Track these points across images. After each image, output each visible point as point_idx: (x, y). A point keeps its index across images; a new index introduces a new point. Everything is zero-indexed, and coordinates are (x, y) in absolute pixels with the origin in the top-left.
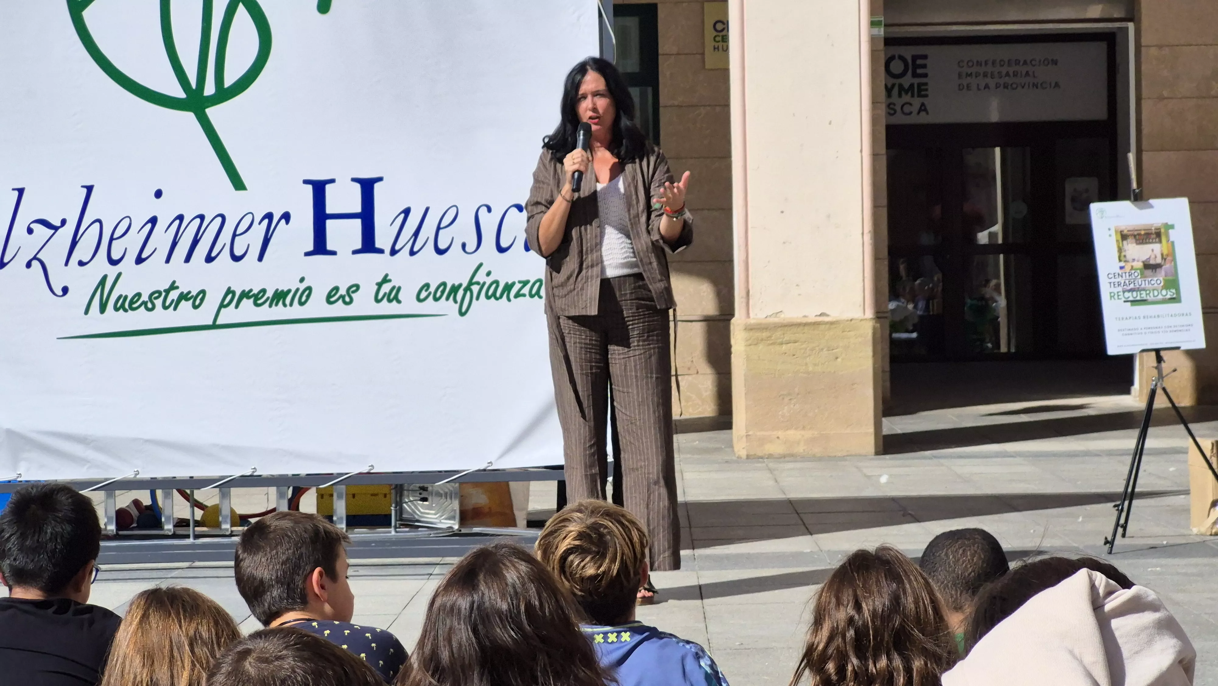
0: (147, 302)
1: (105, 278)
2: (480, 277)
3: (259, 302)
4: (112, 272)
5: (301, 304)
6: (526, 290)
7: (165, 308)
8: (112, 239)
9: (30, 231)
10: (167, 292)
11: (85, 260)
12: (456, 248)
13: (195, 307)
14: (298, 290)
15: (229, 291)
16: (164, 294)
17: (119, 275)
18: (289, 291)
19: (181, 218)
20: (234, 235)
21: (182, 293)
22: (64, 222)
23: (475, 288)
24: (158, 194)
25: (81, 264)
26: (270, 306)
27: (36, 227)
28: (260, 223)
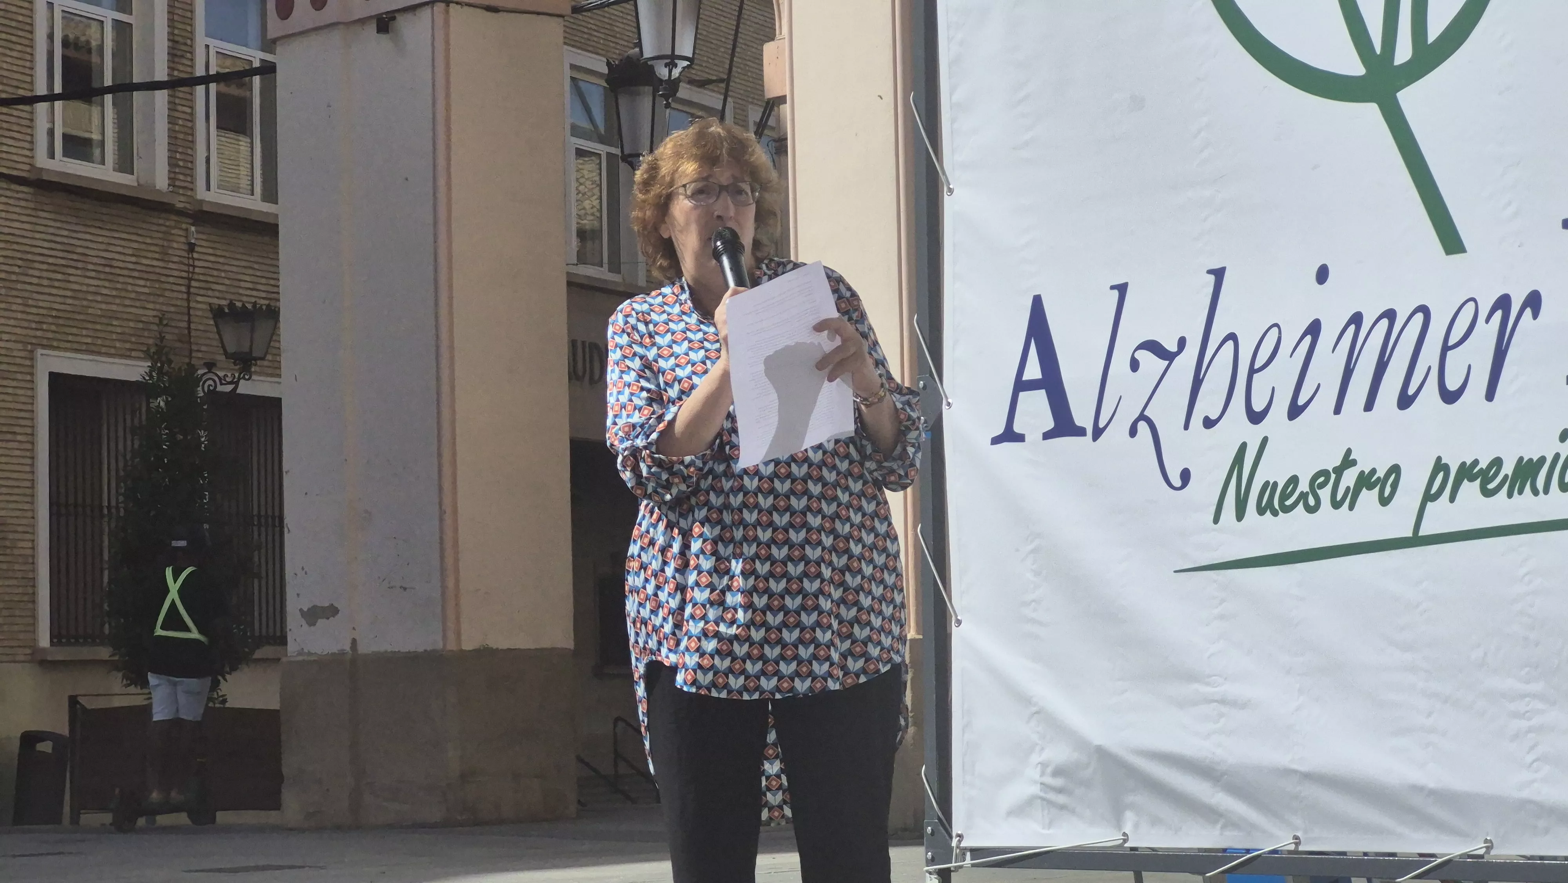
0: (1307, 493)
1: (1243, 447)
3: (1491, 486)
4: (1253, 434)
7: (1336, 505)
8: (1252, 371)
9: (1135, 365)
10: (1339, 471)
11: (1213, 417)
13: (1384, 501)
14: (1557, 456)
15: (1440, 466)
16: (1333, 476)
17: (1265, 440)
18: (1542, 460)
19: (1357, 319)
20: (1446, 348)
21: (1362, 472)
22: (1182, 343)
24: (1322, 275)
25: (1209, 423)
26: (1510, 495)
27: (1144, 356)
28: (1487, 321)
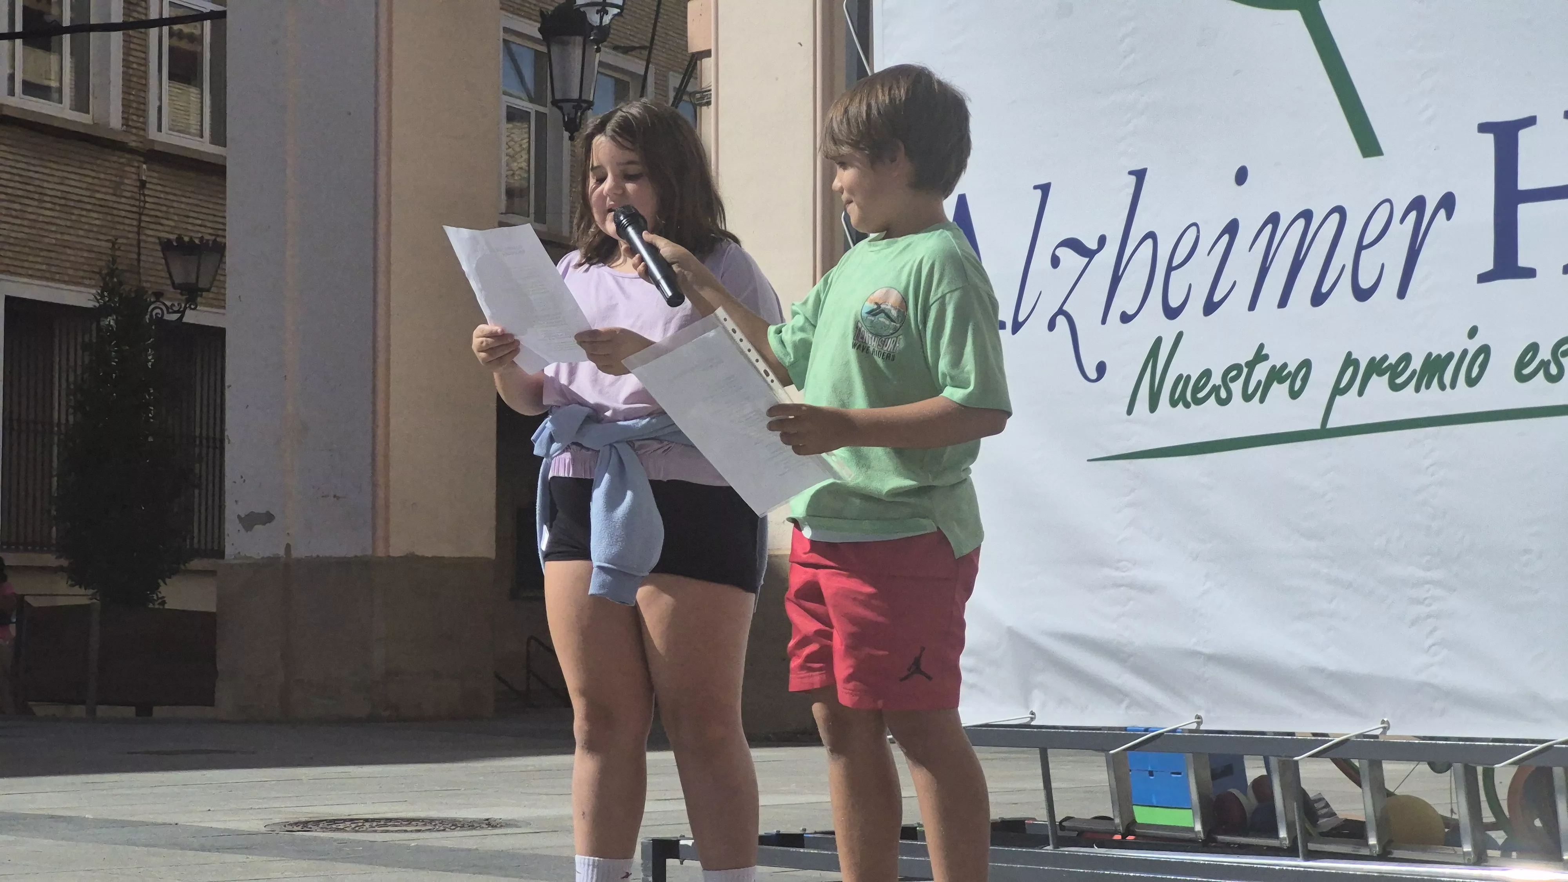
0: (1219, 386)
1: (1159, 341)
3: (1399, 381)
4: (1168, 329)
5: (1471, 382)
7: (1247, 397)
8: (1170, 269)
9: (1055, 262)
10: (1251, 365)
11: (1130, 312)
13: (1294, 394)
14: (1465, 352)
16: (1245, 370)
17: (1180, 335)
18: (1451, 356)
19: (1274, 220)
20: (1360, 248)
21: (1274, 367)
22: (1102, 241)
24: (1241, 176)
25: (1126, 318)
26: (1417, 389)
27: (1065, 254)
28: (1402, 220)
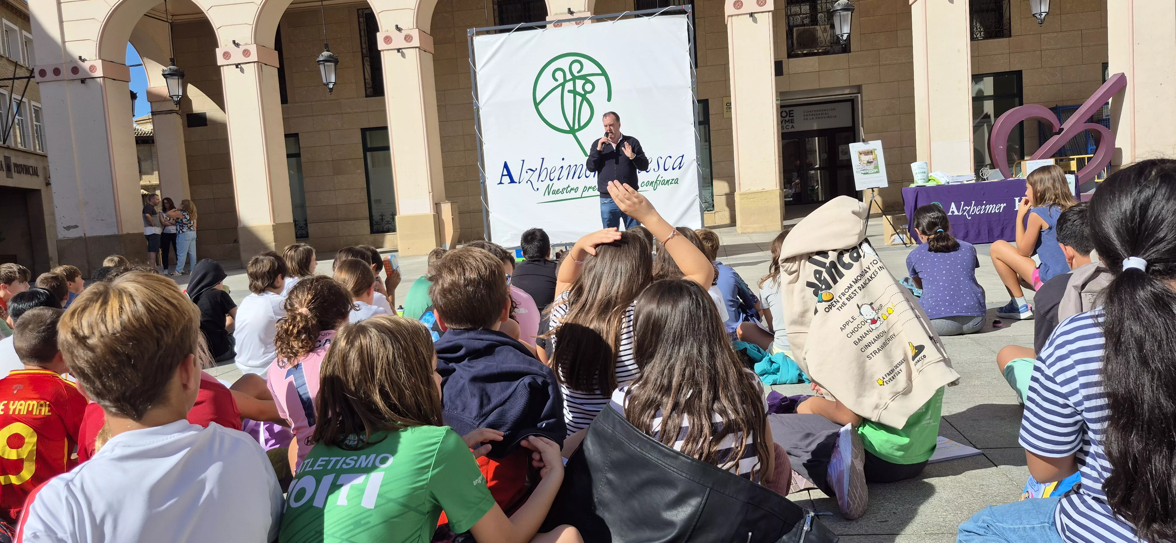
0: (561, 191)
1: (549, 185)
2: (659, 179)
4: (551, 183)
6: (673, 182)
7: (567, 193)
8: (550, 173)
9: (527, 172)
10: (567, 188)
12: (652, 170)
13: (575, 192)
15: (585, 187)
17: (553, 184)
19: (570, 166)
21: (571, 188)
22: (536, 169)
23: (658, 182)
24: (563, 159)
25: (542, 181)
27: (529, 171)
